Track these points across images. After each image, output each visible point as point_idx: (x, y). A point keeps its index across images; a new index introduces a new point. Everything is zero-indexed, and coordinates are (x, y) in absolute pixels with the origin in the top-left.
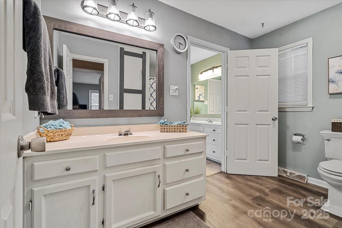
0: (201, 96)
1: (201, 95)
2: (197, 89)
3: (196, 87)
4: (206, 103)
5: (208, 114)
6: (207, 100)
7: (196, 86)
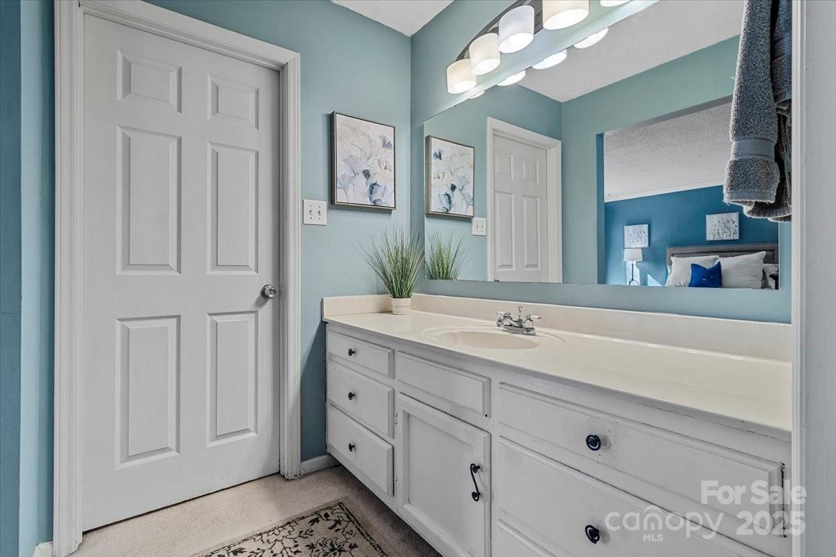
0: (457, 191)
1: (458, 187)
2: (439, 156)
3: (434, 150)
4: (479, 226)
5: (490, 280)
6: (484, 215)
7: (436, 146)
